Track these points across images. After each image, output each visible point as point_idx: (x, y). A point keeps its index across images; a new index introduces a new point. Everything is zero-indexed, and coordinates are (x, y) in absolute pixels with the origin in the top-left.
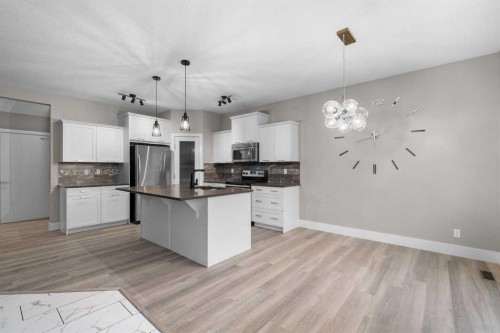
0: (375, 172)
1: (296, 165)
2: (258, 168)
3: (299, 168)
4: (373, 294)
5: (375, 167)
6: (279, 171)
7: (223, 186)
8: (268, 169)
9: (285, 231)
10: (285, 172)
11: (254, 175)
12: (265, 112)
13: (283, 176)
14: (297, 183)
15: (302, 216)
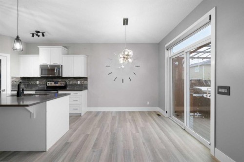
0: (123, 82)
1: (85, 79)
2: (60, 80)
3: (87, 80)
4: (138, 132)
5: (123, 80)
6: (75, 82)
7: (33, 92)
8: (67, 81)
9: (82, 115)
10: (79, 82)
11: (57, 85)
12: (65, 47)
13: (77, 85)
14: (86, 88)
15: (89, 106)
